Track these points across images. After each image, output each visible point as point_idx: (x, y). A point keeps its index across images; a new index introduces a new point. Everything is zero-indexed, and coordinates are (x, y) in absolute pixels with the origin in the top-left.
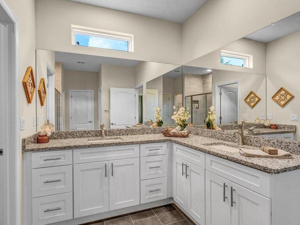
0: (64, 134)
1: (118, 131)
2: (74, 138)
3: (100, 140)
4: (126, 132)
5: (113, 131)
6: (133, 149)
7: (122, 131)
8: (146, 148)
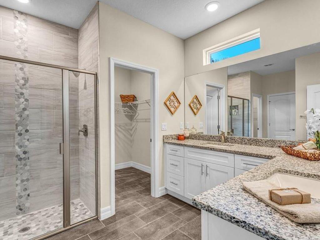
0: (198, 136)
1: (239, 139)
2: (204, 140)
3: (218, 145)
4: (249, 141)
5: (235, 139)
6: (227, 157)
7: (244, 140)
8: (241, 160)
